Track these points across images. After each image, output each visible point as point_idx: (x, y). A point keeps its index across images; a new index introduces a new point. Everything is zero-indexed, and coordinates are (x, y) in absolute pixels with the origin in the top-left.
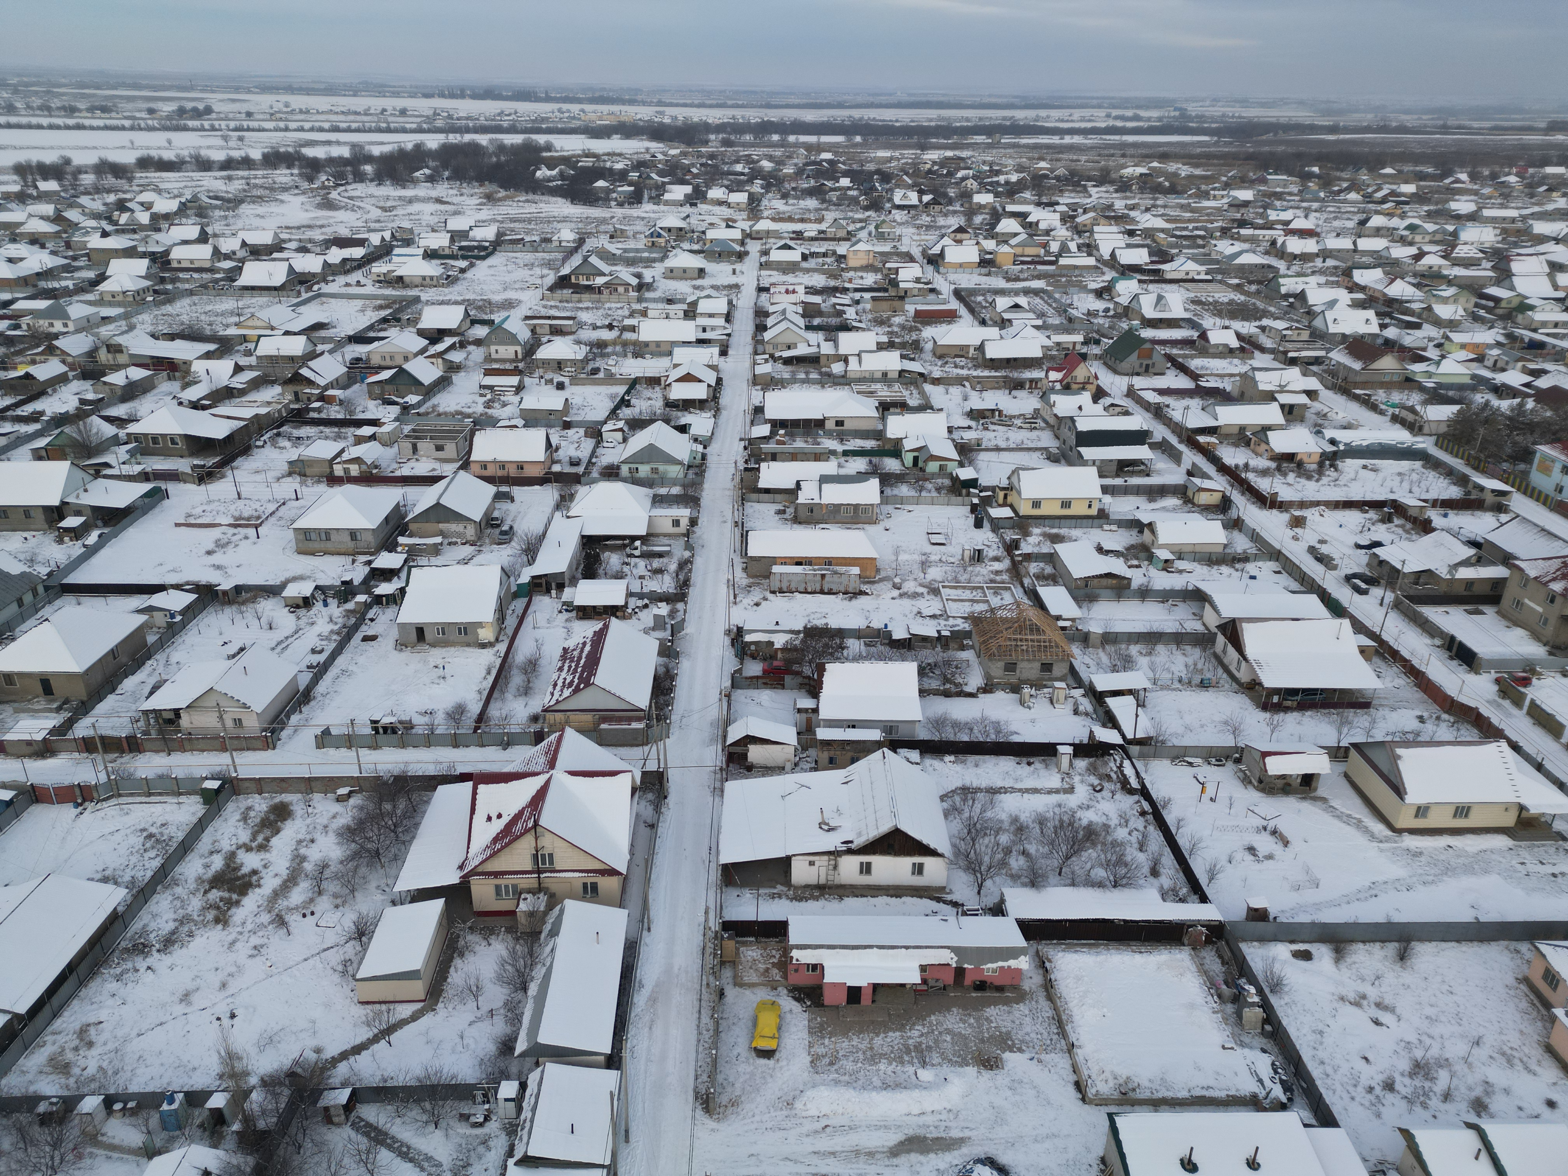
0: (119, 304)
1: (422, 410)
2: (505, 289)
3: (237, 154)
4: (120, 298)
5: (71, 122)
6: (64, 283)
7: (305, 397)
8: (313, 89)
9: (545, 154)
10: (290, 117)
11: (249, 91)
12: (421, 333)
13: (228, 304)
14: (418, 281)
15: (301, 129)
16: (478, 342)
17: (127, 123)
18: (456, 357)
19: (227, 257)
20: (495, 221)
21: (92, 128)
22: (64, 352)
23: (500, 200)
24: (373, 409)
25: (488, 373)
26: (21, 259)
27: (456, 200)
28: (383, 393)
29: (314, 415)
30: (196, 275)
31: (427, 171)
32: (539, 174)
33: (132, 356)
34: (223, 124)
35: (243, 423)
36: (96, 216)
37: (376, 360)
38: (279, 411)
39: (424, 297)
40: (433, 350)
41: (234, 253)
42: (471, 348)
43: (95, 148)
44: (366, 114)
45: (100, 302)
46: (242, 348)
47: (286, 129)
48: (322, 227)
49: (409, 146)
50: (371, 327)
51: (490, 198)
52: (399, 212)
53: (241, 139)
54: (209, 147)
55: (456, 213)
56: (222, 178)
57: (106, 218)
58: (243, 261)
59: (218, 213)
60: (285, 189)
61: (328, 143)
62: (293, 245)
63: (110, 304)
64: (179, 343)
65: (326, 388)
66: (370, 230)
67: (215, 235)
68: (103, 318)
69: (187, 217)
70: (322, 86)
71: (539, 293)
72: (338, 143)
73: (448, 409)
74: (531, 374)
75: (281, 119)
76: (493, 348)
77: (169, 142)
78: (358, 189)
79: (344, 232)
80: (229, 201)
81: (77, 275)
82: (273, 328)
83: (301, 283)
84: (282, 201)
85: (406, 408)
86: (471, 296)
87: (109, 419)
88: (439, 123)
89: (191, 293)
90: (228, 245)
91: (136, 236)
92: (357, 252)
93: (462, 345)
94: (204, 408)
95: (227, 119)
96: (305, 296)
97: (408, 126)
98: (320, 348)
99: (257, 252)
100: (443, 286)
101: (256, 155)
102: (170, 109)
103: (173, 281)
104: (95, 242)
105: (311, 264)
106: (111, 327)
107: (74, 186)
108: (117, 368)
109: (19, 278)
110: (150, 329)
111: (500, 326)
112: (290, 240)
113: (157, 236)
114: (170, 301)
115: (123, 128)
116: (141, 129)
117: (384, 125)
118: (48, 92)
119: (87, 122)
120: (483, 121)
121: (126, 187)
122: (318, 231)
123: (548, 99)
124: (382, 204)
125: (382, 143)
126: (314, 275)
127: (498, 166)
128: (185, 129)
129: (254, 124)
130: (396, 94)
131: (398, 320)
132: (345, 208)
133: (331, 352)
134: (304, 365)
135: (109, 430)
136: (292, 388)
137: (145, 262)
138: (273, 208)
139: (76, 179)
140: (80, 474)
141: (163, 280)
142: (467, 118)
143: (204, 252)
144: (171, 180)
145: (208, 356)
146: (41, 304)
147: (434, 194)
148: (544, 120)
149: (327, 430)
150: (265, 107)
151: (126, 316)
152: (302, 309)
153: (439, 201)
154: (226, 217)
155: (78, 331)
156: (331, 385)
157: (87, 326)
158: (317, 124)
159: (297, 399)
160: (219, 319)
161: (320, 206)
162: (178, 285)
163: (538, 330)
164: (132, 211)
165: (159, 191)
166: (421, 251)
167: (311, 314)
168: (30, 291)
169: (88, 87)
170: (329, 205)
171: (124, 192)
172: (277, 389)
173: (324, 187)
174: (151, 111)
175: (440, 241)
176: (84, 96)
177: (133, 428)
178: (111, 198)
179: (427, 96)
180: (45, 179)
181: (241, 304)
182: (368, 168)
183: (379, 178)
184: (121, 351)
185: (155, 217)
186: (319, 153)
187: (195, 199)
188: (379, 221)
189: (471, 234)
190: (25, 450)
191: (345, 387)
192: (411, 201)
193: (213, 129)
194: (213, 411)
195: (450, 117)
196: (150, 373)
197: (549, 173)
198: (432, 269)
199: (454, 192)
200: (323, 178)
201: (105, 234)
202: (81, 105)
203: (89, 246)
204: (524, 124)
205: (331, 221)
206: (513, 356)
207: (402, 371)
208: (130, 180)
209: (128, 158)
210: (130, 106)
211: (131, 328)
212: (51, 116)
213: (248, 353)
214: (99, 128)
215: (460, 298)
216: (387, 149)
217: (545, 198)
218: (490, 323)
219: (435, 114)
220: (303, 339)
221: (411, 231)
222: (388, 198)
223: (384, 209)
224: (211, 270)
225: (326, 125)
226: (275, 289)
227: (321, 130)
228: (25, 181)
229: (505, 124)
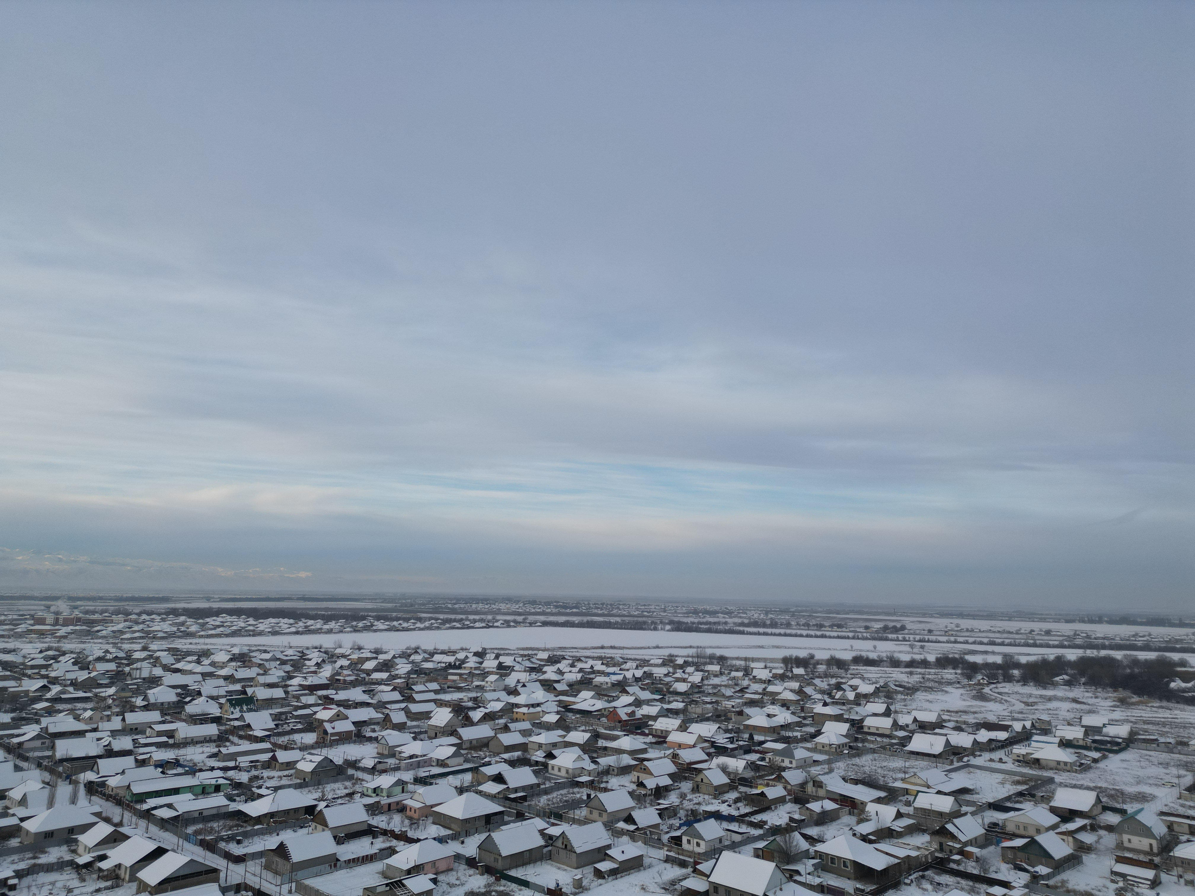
0: (826, 753)
1: (1051, 882)
2: (1138, 783)
3: (918, 657)
4: (827, 748)
5: (819, 633)
6: (795, 734)
7: (947, 849)
8: (978, 616)
9: (1179, 669)
10: (959, 634)
11: (932, 616)
12: (1054, 810)
13: (898, 763)
14: (1054, 765)
15: (967, 642)
16: (1110, 828)
17: (851, 635)
18: (1087, 838)
19: (902, 728)
20: (1127, 721)
21: (830, 637)
22: (787, 782)
23: (1133, 704)
24: (1005, 872)
25: (1121, 860)
26: (775, 716)
27: (1090, 701)
28: (1015, 858)
29: (953, 866)
30: (879, 739)
31: (1066, 677)
32: (1173, 685)
33: (828, 791)
34: (912, 637)
35: (897, 861)
36: (822, 692)
37: (1010, 828)
38: (926, 856)
39: (1058, 779)
40: (1065, 827)
41: (907, 726)
42: (1102, 832)
43: (830, 649)
44: (1017, 633)
45: (814, 750)
46: (904, 799)
47: (956, 642)
48: (975, 713)
49: (1052, 658)
50: (1008, 798)
51: (1123, 702)
52: (1040, 707)
53: (922, 647)
54: (900, 652)
55: (1090, 712)
56: (906, 673)
57: (828, 694)
58: (913, 732)
59: (900, 696)
60: (950, 683)
61: (986, 652)
62: (951, 725)
63: (821, 752)
64: (860, 787)
65: (966, 844)
66: (1014, 719)
67: (896, 712)
68: (814, 761)
69: (879, 697)
70: (985, 614)
71: (1175, 792)
72: (993, 653)
73: (1077, 888)
74: (1168, 871)
75: (952, 635)
76: (1125, 837)
77: (875, 647)
78: (1006, 687)
79: (992, 718)
80: (909, 689)
81: (804, 729)
82: (929, 787)
83: (955, 754)
84: (947, 692)
85: (1035, 877)
86: (1104, 785)
87: (806, 837)
88: (1078, 641)
89: (874, 751)
90: (905, 719)
91: (844, 708)
92: (1002, 735)
93: (1094, 828)
94: (871, 842)
95: (915, 634)
96: (956, 764)
97: (1051, 643)
98: (964, 809)
99: (924, 727)
100: (1076, 771)
101: (931, 658)
102: (879, 627)
103: (864, 741)
104: (819, 709)
105: (964, 740)
106: (818, 768)
107: (813, 672)
108: (817, 798)
109: (771, 727)
110: (843, 773)
111: (1132, 817)
112: (949, 721)
113: (858, 709)
114: (859, 755)
115: (848, 638)
116: (858, 638)
117: (1032, 642)
118: (810, 616)
119: (828, 634)
120: (1118, 641)
121: (844, 675)
122: (972, 716)
123: (1182, 624)
124: (1025, 700)
125: (1029, 655)
126: (965, 749)
127: (1132, 677)
128: (887, 639)
129: (932, 638)
130: (1043, 620)
131: (1033, 796)
132: (995, 700)
133: (973, 814)
134: (950, 821)
135: (804, 845)
136: (938, 839)
137: (847, 726)
138: (940, 696)
139: (815, 668)
140: (780, 875)
141: (856, 740)
142: (1104, 638)
143: (886, 723)
144: (872, 672)
145: (879, 800)
146: (780, 746)
147: (1071, 695)
148: (1177, 641)
149: (964, 882)
150: (942, 627)
151: (829, 762)
152: (953, 775)
153: (1075, 701)
154: (905, 700)
155: (797, 768)
156: (970, 843)
157: (804, 765)
158: (978, 639)
159: (941, 849)
160: (891, 773)
161: (975, 698)
162: (866, 744)
163: (1176, 827)
164: (844, 690)
165: (863, 679)
166: (1057, 740)
167: (960, 780)
168: (775, 736)
169: (833, 613)
170: (982, 697)
171: (842, 678)
172: (926, 838)
173: (979, 684)
174: (867, 628)
175: (1075, 733)
176: (829, 618)
177: (820, 847)
178: (833, 681)
179: (1067, 621)
180: (798, 667)
181: (907, 764)
182: (1016, 672)
183: (1024, 680)
184: (821, 787)
185: (858, 696)
186: (978, 659)
187: (886, 685)
188: (1021, 713)
189: (1105, 730)
190: (749, 848)
191: (982, 847)
192: (1050, 699)
193: (904, 640)
194: (877, 846)
195: (1088, 637)
196: (838, 806)
197: (1183, 685)
198: (1066, 756)
199: (1090, 695)
200: (979, 677)
201: (825, 704)
202: (827, 624)
203: (815, 711)
204: (1158, 644)
205: (983, 709)
206: (1147, 848)
207: (1033, 842)
208: (847, 670)
209: (847, 656)
210: (855, 624)
211: (831, 771)
212: (808, 630)
213: (908, 804)
214: (834, 637)
215: (1092, 785)
216: (1032, 659)
217: (1181, 706)
218: (1122, 812)
219: (1075, 634)
220: (951, 799)
221: (1049, 723)
222: (1030, 696)
223: (1027, 704)
224: (889, 736)
225: (985, 640)
226: (934, 756)
227: (981, 643)
228: (787, 668)
229: (1139, 644)
